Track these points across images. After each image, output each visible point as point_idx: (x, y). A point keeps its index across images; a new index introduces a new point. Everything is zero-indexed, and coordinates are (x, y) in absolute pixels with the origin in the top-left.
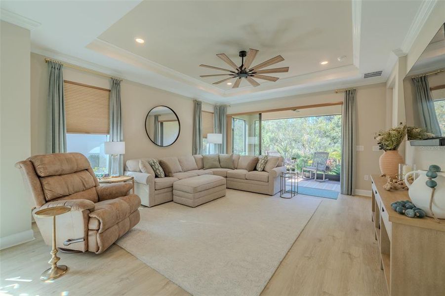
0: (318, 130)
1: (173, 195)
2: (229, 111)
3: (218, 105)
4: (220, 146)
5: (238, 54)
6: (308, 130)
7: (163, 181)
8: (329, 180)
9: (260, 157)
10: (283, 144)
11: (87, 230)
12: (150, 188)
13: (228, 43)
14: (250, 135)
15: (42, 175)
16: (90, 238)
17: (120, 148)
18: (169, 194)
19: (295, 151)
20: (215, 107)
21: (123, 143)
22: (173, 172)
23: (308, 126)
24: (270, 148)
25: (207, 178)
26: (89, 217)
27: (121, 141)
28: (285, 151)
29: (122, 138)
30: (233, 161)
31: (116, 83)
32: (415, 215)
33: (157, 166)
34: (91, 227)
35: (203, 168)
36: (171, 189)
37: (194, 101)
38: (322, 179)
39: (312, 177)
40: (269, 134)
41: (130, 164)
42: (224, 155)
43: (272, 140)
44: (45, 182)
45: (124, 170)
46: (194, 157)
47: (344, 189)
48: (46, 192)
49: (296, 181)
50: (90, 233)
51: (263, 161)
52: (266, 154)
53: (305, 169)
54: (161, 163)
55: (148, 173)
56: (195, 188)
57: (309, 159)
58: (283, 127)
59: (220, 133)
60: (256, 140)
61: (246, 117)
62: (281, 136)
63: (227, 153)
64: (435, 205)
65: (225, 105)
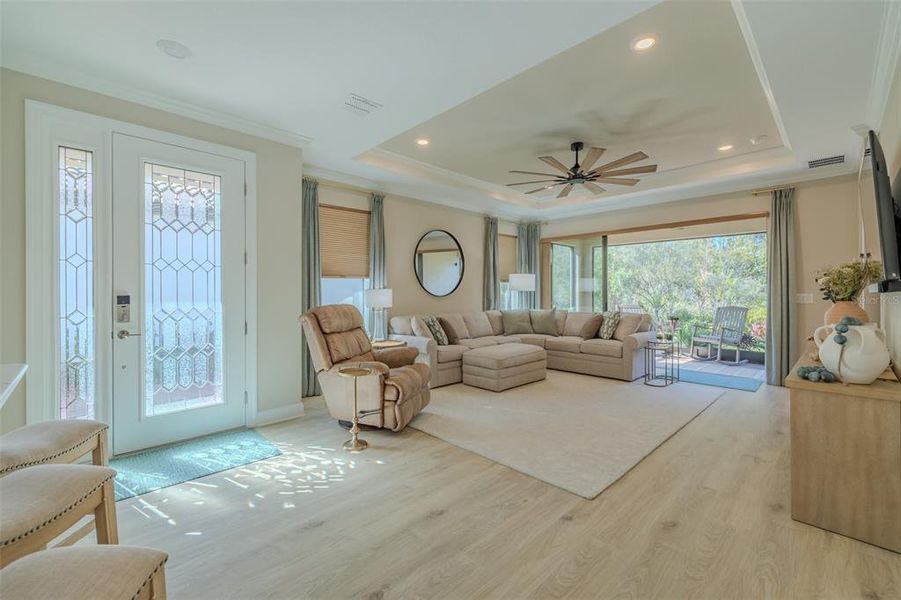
0: (732, 262)
1: (462, 372)
2: (545, 233)
3: (525, 221)
4: (529, 296)
5: (570, 145)
6: (710, 260)
7: (447, 350)
8: (750, 362)
9: (605, 314)
10: (651, 291)
11: (384, 400)
12: (431, 358)
13: (555, 134)
14: (583, 275)
15: (327, 331)
16: (386, 411)
17: (385, 298)
18: (458, 370)
19: (679, 306)
20: (520, 225)
21: (389, 291)
22: (459, 336)
23: (710, 253)
24: (625, 299)
25: (513, 348)
26: (385, 385)
27: (384, 288)
28: (657, 305)
29: (386, 284)
30: (556, 322)
31: (377, 200)
32: (820, 378)
33: (438, 326)
34: (387, 397)
35: (502, 332)
36: (458, 363)
37: (485, 218)
38: (735, 361)
39: (711, 356)
40: (621, 271)
41: (396, 322)
42: (537, 311)
43: (626, 283)
44: (330, 339)
45: (389, 333)
46: (487, 314)
47: (774, 375)
48: (333, 352)
49: (675, 361)
50: (386, 404)
51: (612, 321)
52: (617, 309)
53: (696, 339)
54: (441, 322)
55: (426, 336)
56: (500, 362)
57: (711, 322)
58: (652, 257)
59: (530, 272)
60: (596, 285)
61: (576, 243)
62: (647, 275)
63: (542, 307)
64: (844, 364)
65: (539, 222)
